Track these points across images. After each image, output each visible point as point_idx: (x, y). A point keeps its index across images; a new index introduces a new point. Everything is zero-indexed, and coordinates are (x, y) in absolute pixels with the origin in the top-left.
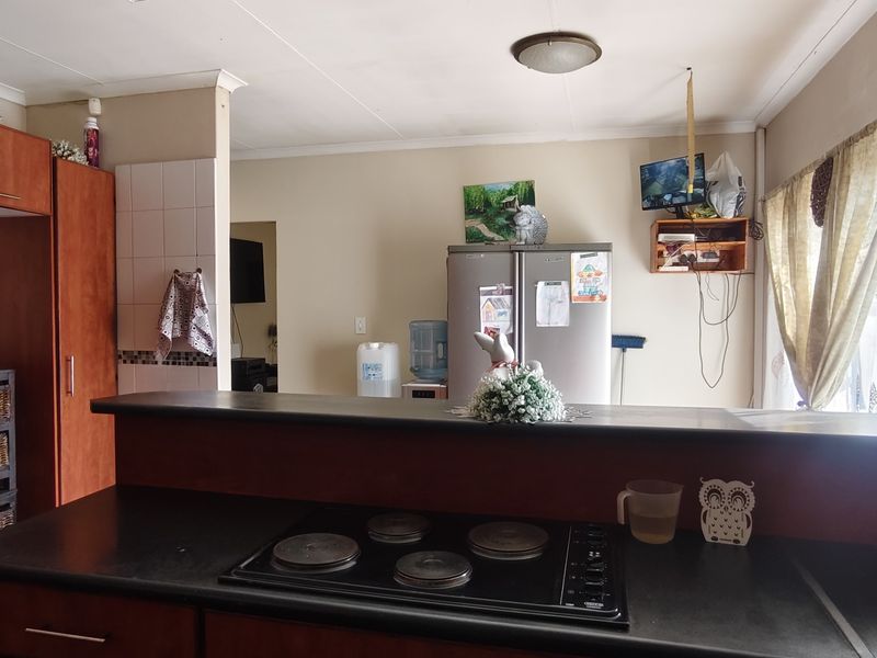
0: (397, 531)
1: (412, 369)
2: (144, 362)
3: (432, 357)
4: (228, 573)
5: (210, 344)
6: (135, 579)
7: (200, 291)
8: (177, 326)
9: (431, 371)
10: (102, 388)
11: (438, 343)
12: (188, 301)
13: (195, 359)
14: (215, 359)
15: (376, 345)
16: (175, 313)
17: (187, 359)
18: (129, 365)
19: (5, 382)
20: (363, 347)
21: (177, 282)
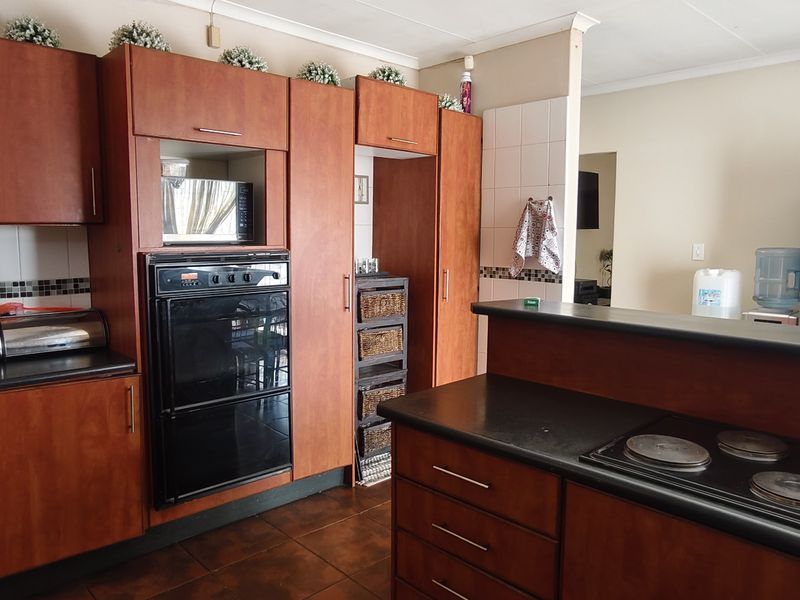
0: (751, 447)
1: (755, 298)
2: (500, 277)
3: (780, 286)
4: (587, 454)
5: (557, 264)
6: (512, 445)
7: (550, 217)
8: (530, 247)
9: (779, 301)
10: (467, 297)
11: (789, 271)
12: (540, 224)
13: (543, 276)
14: (561, 277)
15: (716, 271)
16: (528, 236)
17: (536, 276)
18: (488, 279)
19: (402, 287)
20: (700, 274)
21: (531, 209)
